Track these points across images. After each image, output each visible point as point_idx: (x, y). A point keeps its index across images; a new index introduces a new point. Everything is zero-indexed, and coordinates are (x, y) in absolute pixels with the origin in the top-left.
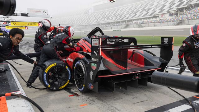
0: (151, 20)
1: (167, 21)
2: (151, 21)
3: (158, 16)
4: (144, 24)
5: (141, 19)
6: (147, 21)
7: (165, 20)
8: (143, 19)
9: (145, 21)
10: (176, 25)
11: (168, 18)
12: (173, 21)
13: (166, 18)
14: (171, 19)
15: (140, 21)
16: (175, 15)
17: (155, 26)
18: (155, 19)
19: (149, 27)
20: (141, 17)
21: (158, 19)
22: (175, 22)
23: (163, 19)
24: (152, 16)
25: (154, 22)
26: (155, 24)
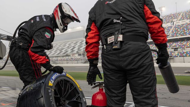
0: (64, 58)
1: (77, 60)
2: (64, 59)
3: (70, 55)
4: (58, 61)
5: (56, 57)
6: (61, 59)
7: (76, 58)
8: (58, 57)
9: (59, 58)
10: (83, 63)
11: (77, 57)
12: (81, 60)
13: (76, 57)
14: (80, 58)
15: (54, 58)
16: (83, 55)
17: (67, 63)
18: (67, 58)
19: (62, 64)
20: (55, 55)
21: (70, 58)
22: (83, 61)
23: (73, 58)
24: (65, 55)
25: (67, 60)
26: (68, 61)
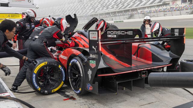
0: (161, 8)
1: (179, 10)
2: (160, 10)
3: (169, 4)
4: (151, 14)
5: (148, 7)
6: (156, 10)
7: (177, 8)
8: (151, 7)
9: (153, 9)
10: (190, 14)
11: (180, 5)
12: (187, 9)
13: (178, 6)
14: (184, 7)
15: (146, 10)
16: (188, 1)
17: (165, 15)
18: (165, 7)
19: (158, 17)
20: (148, 5)
21: (168, 7)
22: (189, 11)
23: (174, 6)
24: (161, 3)
25: (164, 11)
26: (165, 13)
